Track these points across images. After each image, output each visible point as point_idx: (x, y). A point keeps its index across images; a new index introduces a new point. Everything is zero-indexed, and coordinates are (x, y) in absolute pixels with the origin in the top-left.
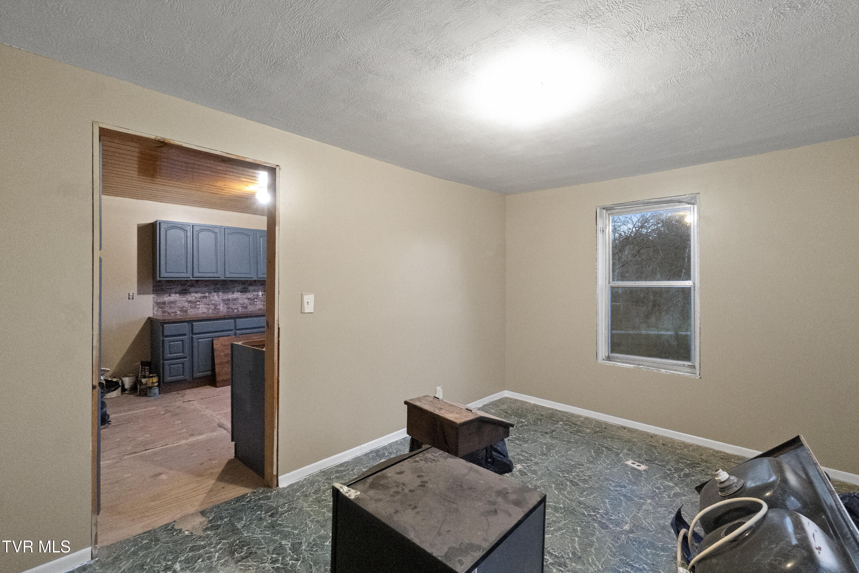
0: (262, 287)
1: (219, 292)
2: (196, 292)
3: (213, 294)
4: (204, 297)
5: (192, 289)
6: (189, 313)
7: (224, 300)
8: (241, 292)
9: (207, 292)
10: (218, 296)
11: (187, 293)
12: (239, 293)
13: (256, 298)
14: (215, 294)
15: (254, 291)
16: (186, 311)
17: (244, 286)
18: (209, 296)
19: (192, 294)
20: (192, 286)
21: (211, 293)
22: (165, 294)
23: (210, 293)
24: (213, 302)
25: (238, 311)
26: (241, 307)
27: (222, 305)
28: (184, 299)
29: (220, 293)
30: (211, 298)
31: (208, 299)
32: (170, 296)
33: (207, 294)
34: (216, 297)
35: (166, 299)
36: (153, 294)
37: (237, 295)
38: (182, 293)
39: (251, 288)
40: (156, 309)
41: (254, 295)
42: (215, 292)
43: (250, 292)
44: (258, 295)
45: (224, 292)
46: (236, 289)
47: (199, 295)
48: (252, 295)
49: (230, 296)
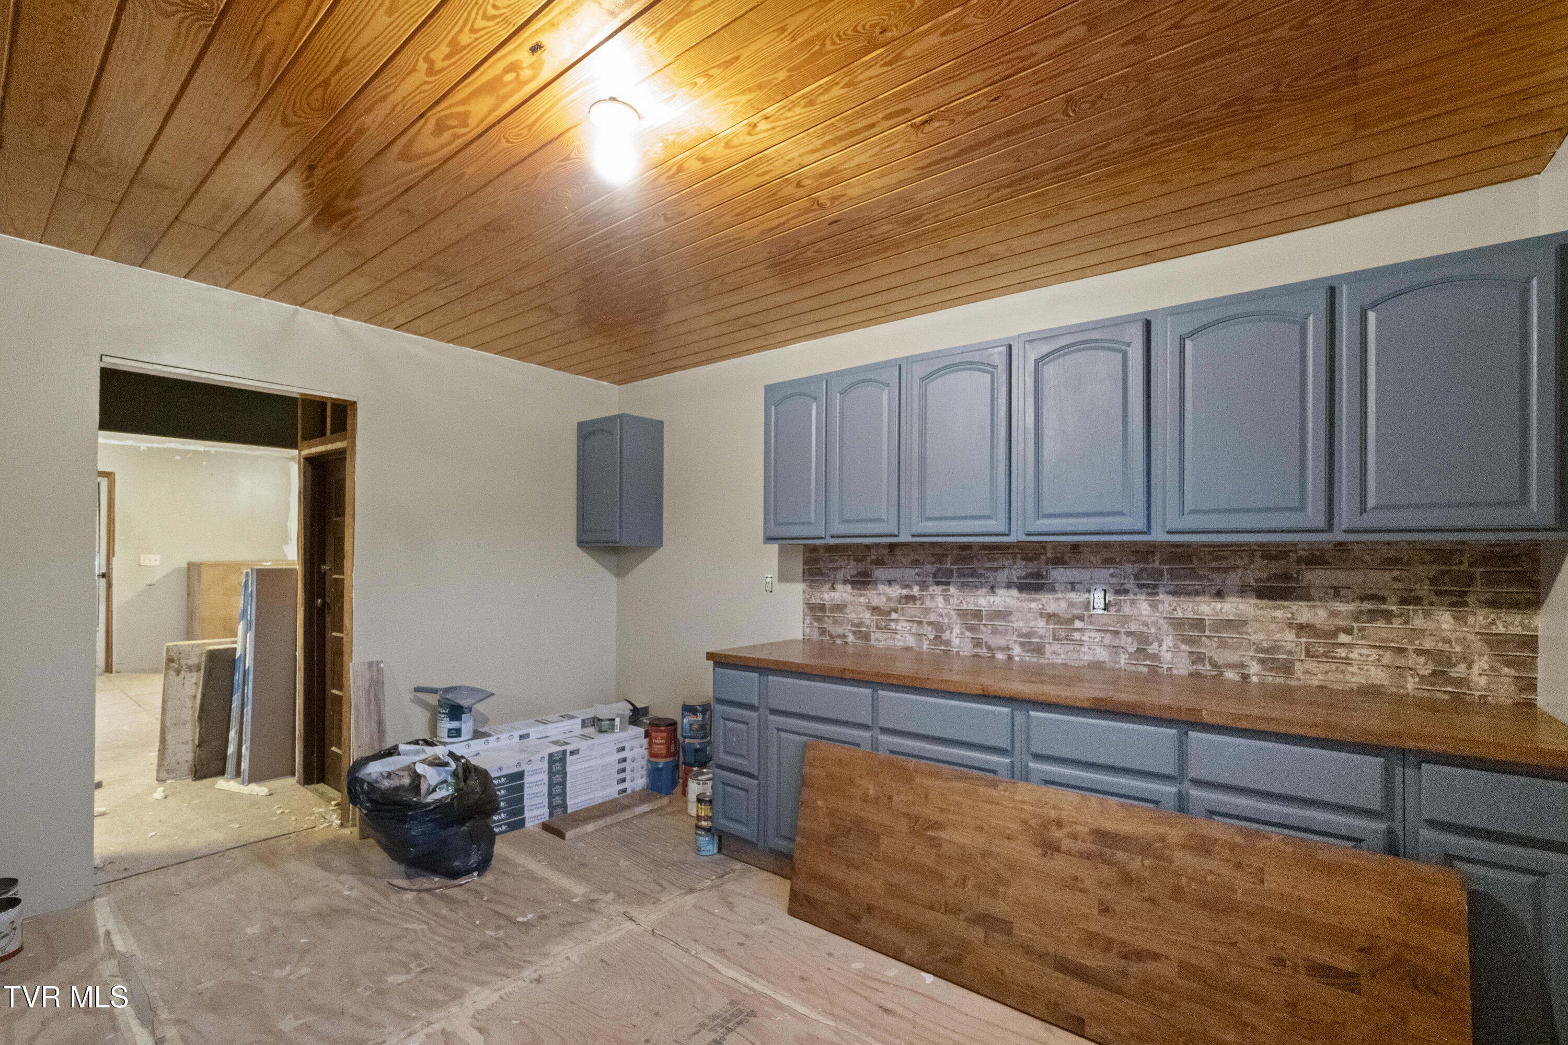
0: (1105, 573)
1: (948, 584)
2: (890, 582)
3: (931, 589)
4: (910, 598)
5: (880, 573)
6: (873, 642)
7: (962, 614)
8: (1022, 588)
9: (918, 583)
10: (947, 599)
11: (869, 583)
12: (1015, 592)
13: (1081, 618)
14: (938, 590)
15: (1073, 586)
16: (866, 637)
17: (1032, 567)
18: (921, 597)
19: (881, 588)
20: (880, 562)
21: (928, 587)
22: (826, 582)
23: (924, 586)
24: (933, 617)
25: (1010, 658)
26: (1022, 644)
27: (957, 630)
28: (862, 599)
29: (953, 590)
30: (928, 603)
31: (918, 603)
32: (833, 588)
33: (916, 590)
34: (940, 601)
35: (826, 596)
36: (804, 580)
37: (1005, 599)
38: (858, 582)
39: (1059, 574)
40: (808, 621)
41: (1071, 605)
42: (938, 583)
43: (1053, 590)
44: (1087, 605)
45: (963, 586)
46: (1003, 576)
47: (896, 591)
48: (1064, 605)
49: (983, 600)
